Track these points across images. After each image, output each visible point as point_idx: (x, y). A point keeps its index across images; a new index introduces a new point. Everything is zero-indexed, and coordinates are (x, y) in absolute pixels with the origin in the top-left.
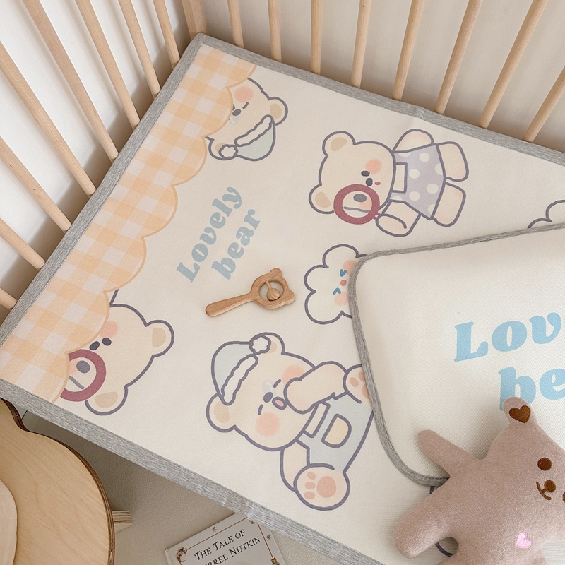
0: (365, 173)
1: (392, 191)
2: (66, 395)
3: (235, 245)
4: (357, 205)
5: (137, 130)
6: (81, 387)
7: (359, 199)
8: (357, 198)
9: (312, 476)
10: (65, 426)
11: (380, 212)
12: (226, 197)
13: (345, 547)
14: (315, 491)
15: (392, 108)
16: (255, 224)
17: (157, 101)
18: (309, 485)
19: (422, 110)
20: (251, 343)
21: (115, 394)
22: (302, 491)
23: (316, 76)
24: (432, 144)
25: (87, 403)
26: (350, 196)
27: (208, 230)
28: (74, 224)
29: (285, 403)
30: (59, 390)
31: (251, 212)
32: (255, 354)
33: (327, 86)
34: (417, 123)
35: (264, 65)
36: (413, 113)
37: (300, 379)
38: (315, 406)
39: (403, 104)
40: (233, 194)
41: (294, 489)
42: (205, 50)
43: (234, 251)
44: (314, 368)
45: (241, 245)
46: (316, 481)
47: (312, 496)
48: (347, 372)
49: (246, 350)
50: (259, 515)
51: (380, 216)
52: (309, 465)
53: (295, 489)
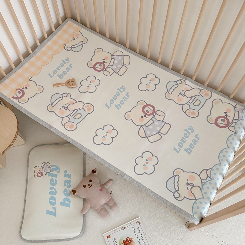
0: (104, 60)
1: (109, 65)
2: (14, 98)
3: (65, 72)
4: (99, 67)
5: (46, 39)
6: (18, 96)
8: (100, 65)
9: (69, 124)
10: (12, 104)
11: (105, 69)
12: (66, 60)
13: (72, 139)
15: (115, 45)
16: (71, 67)
17: (53, 33)
18: (67, 125)
19: (122, 46)
20: (62, 94)
21: (26, 100)
22: (65, 126)
23: (97, 33)
24: (123, 55)
25: (18, 100)
26: (98, 64)
27: (59, 67)
28: (25, 60)
29: (67, 108)
30: (12, 96)
31: (71, 64)
32: (63, 97)
33: (99, 36)
34: (120, 49)
35: (84, 28)
36: (120, 47)
37: (72, 104)
38: (74, 110)
39: (118, 44)
40: (68, 59)
41: (64, 126)
42: (70, 22)
43: (64, 73)
44: (77, 102)
45: (66, 72)
46: (69, 125)
47: (67, 128)
48: (84, 104)
50: (54, 130)
51: (104, 70)
52: (69, 122)
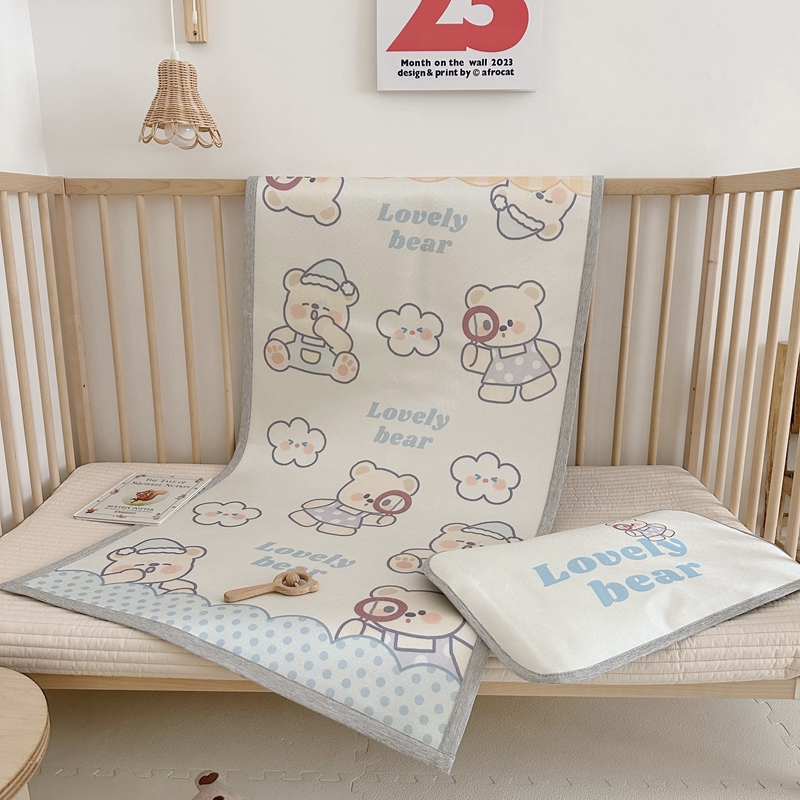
0: (510, 323)
1: (499, 348)
3: (418, 241)
6: (277, 180)
7: (486, 325)
9: (280, 348)
12: (457, 217)
14: (273, 352)
16: (441, 250)
20: (347, 282)
21: (279, 204)
25: (267, 186)
27: (424, 214)
31: (450, 244)
32: (340, 287)
34: (567, 353)
37: (334, 323)
38: (321, 339)
40: (462, 223)
43: (412, 243)
44: (344, 331)
48: (349, 352)
49: (341, 280)
52: (285, 345)
53: (269, 340)
